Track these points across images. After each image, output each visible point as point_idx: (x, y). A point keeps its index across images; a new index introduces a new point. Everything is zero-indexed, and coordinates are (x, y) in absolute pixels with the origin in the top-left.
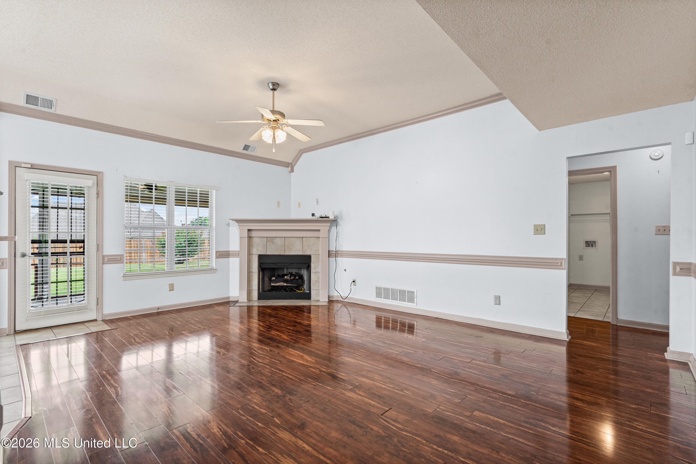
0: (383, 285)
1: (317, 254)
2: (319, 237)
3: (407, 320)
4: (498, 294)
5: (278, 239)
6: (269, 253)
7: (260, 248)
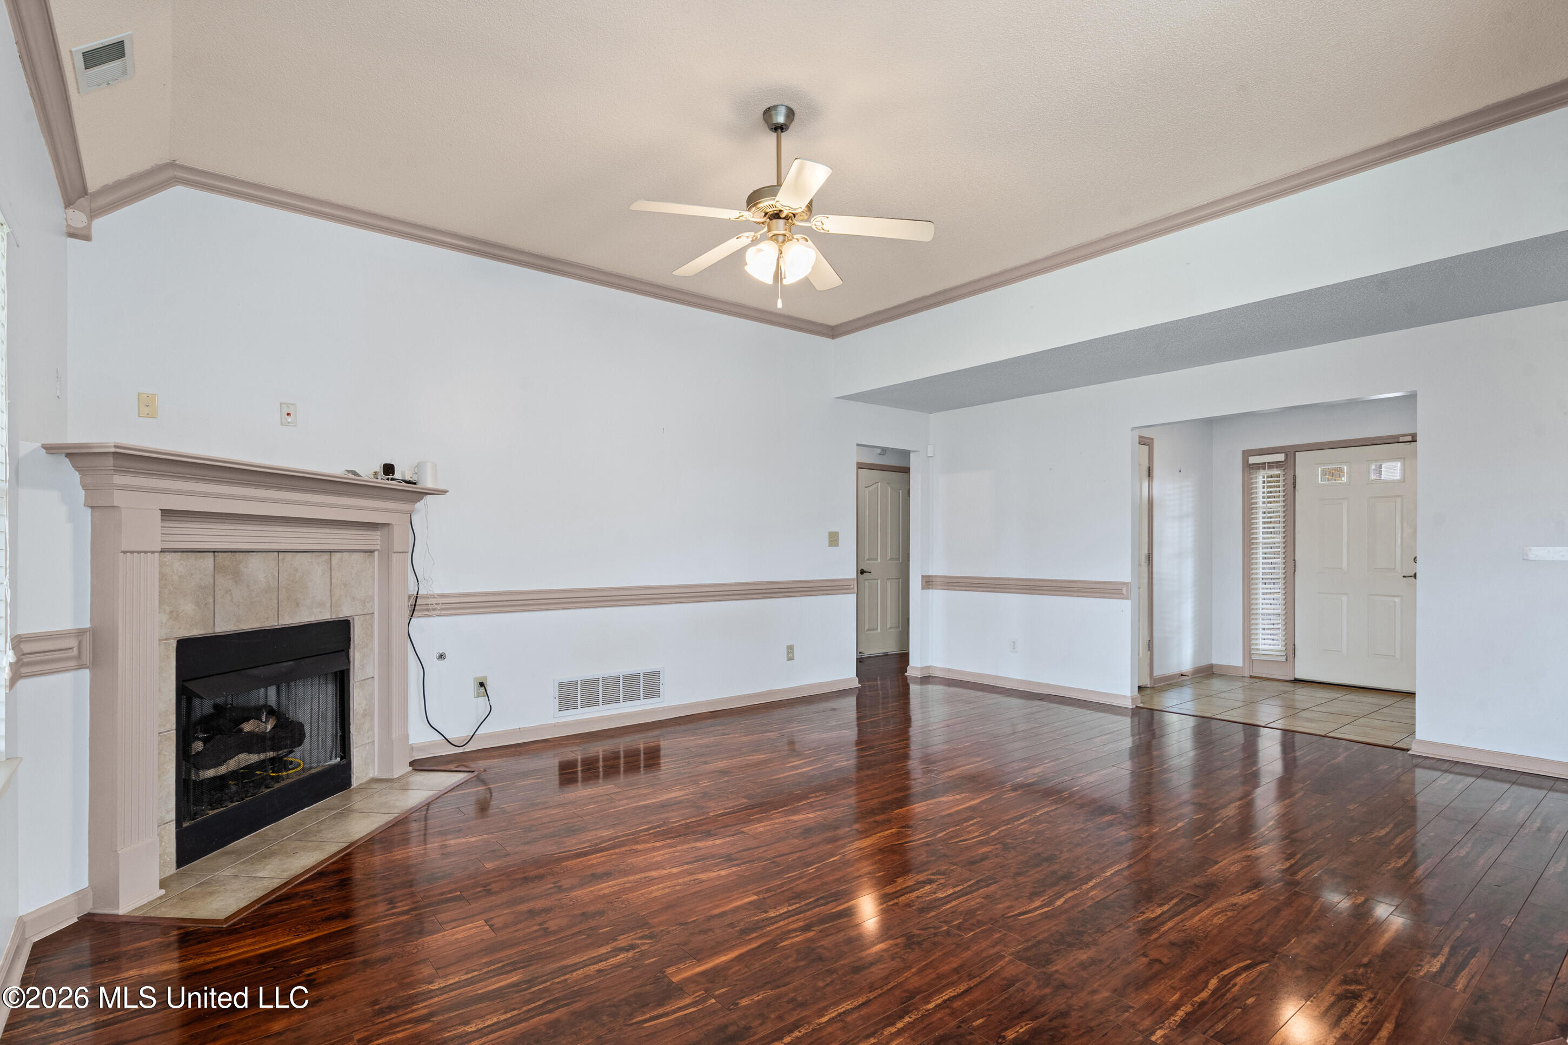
0: (578, 673)
1: (366, 612)
2: (372, 552)
3: (641, 742)
4: (790, 644)
5: (254, 560)
6: (224, 627)
7: (188, 608)
